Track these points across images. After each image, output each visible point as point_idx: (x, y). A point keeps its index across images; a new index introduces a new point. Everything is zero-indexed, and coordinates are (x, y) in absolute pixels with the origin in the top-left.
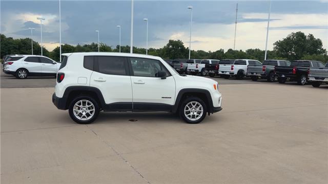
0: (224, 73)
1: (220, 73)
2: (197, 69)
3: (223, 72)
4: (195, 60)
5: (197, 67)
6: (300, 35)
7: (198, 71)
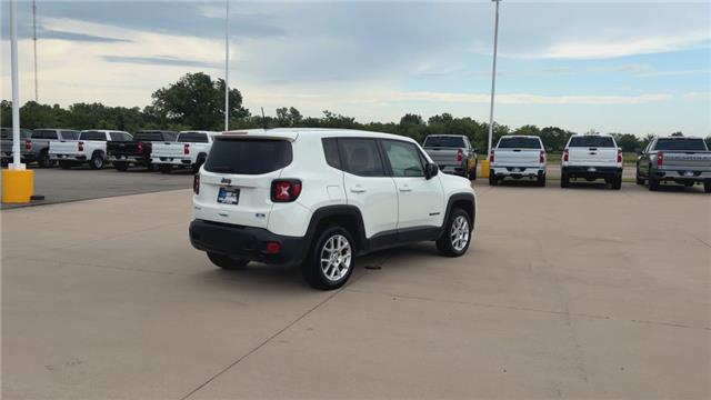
0: (168, 161)
1: (156, 161)
2: (81, 153)
3: (163, 159)
4: (58, 131)
5: (81, 149)
6: (202, 80)
7: (84, 157)
